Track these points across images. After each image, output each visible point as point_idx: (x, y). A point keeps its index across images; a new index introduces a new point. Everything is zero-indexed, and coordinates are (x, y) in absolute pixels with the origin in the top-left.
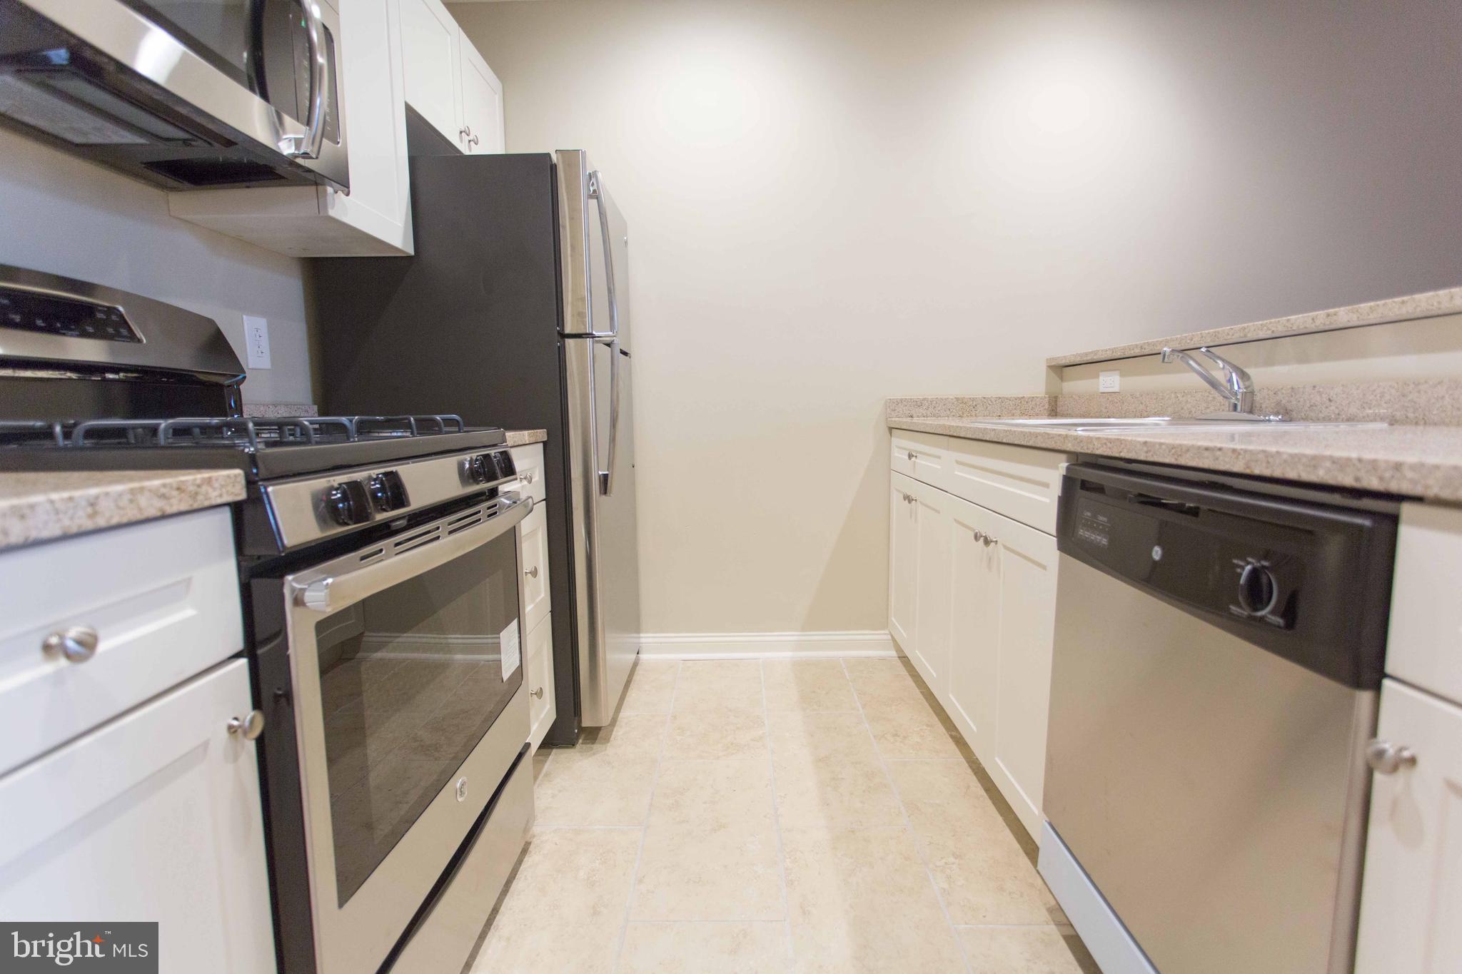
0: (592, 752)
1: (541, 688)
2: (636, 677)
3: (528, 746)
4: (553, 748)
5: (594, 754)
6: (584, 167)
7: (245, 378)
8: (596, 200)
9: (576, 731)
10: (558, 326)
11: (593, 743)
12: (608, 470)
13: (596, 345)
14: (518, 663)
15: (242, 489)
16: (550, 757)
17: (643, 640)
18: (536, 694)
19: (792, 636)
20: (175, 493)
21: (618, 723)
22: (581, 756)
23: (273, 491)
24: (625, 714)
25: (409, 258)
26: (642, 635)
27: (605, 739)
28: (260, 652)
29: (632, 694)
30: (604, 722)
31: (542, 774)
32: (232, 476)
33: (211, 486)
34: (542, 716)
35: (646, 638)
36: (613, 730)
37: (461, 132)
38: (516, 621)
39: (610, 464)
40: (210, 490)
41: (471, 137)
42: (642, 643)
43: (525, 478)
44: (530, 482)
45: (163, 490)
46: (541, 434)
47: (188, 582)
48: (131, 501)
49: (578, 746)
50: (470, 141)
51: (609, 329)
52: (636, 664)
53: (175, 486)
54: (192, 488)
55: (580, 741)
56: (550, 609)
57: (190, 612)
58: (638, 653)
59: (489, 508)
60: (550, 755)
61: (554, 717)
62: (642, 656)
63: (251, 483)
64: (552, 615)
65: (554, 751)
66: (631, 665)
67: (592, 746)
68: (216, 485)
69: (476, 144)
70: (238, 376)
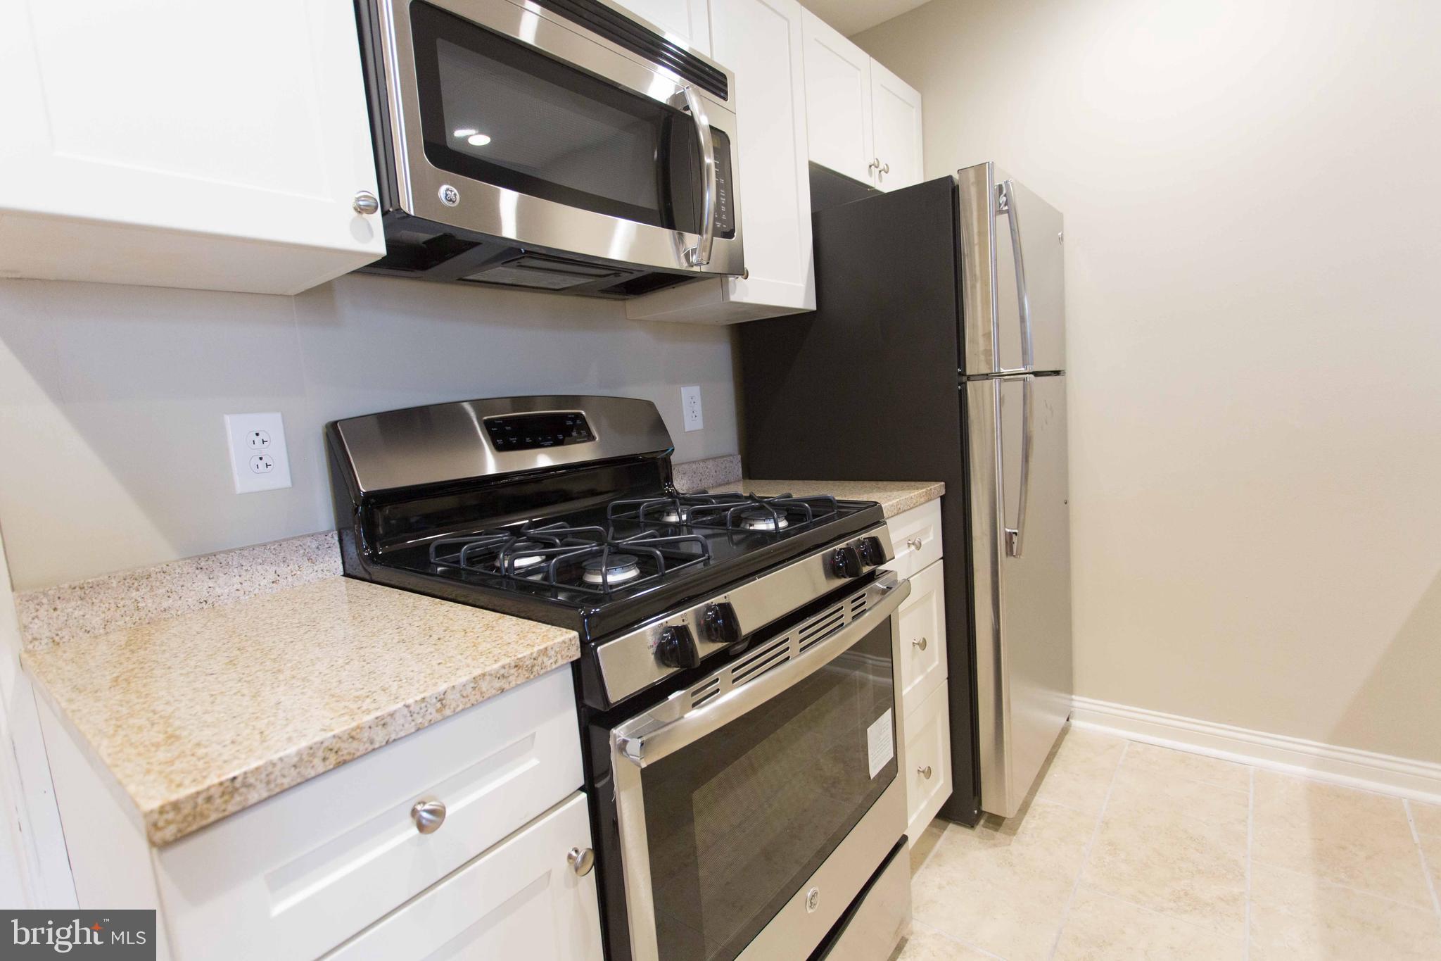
0: (992, 842)
1: (929, 767)
2: (1063, 751)
3: (904, 839)
4: (950, 822)
5: (995, 845)
6: (992, 180)
7: (673, 450)
8: (1007, 214)
9: (976, 812)
10: (959, 367)
11: (997, 830)
12: (1017, 529)
13: (1004, 385)
14: (892, 755)
15: (577, 650)
16: (946, 832)
17: (1075, 704)
18: (923, 772)
19: (1313, 747)
20: (513, 671)
21: (1030, 810)
22: (980, 843)
23: (601, 650)
24: (1042, 800)
25: (811, 313)
26: (1074, 697)
27: (1011, 829)
28: (598, 785)
29: (1055, 774)
30: (1009, 812)
31: (931, 855)
32: (567, 640)
33: (547, 656)
34: (933, 793)
35: (1080, 702)
36: (1022, 819)
37: (870, 166)
38: (889, 712)
39: (1020, 524)
40: (545, 659)
41: (881, 167)
42: (1073, 707)
43: (913, 544)
44: (919, 547)
45: (502, 671)
46: (938, 488)
47: (533, 736)
48: (474, 688)
49: (979, 828)
50: (880, 171)
51: (1022, 365)
52: (1065, 731)
53: (513, 664)
54: (529, 662)
55: (982, 822)
56: (946, 675)
57: (534, 762)
58: (1068, 720)
59: (853, 602)
60: (944, 830)
61: (949, 791)
62: (1072, 721)
63: (584, 644)
64: (948, 682)
65: (951, 826)
66: (1059, 730)
67: (995, 833)
68: (552, 653)
69: (886, 173)
70: (668, 450)
